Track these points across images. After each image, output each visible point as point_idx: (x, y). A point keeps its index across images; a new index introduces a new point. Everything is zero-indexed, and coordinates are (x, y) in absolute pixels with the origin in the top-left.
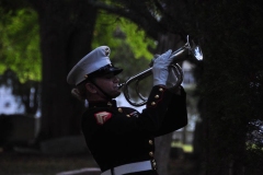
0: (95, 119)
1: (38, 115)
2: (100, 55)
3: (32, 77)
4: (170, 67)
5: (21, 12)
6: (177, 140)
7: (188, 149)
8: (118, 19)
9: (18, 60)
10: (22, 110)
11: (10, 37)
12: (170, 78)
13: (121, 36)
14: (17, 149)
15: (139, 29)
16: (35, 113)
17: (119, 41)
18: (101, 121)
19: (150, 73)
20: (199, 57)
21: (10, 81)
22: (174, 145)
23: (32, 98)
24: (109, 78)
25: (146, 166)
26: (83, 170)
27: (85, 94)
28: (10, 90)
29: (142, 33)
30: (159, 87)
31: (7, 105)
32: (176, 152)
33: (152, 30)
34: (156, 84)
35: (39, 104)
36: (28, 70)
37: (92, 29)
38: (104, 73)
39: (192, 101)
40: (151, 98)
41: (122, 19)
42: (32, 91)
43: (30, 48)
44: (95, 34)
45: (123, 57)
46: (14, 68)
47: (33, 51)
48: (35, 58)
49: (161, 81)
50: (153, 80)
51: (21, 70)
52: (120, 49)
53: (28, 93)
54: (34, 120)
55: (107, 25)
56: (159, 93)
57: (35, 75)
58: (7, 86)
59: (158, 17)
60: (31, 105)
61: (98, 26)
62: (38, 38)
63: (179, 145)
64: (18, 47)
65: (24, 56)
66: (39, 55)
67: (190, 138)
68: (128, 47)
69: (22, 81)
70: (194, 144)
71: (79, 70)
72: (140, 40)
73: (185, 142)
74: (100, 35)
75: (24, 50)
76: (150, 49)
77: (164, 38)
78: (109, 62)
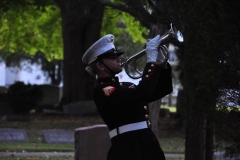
0: (103, 92)
1: (61, 85)
2: (107, 41)
3: (56, 57)
4: (159, 48)
5: (47, 9)
6: (164, 104)
7: (173, 110)
8: (120, 13)
9: (46, 44)
10: (49, 82)
11: (39, 27)
12: (159, 56)
13: (122, 26)
14: (45, 110)
15: (136, 20)
16: (59, 84)
17: (121, 29)
18: (107, 93)
19: (144, 53)
20: (181, 39)
21: (40, 60)
22: (162, 107)
23: (56, 72)
24: (114, 59)
25: (143, 125)
26: (95, 126)
27: (95, 71)
28: (40, 67)
29: (138, 23)
30: (151, 63)
31: (38, 78)
32: (164, 112)
33: (145, 21)
34: (149, 61)
35: (62, 77)
36: (53, 52)
37: (101, 21)
38: (109, 55)
39: (176, 74)
40: (146, 72)
41: (124, 13)
42: (57, 67)
43: (54, 35)
44: (103, 24)
45: (123, 41)
46: (42, 50)
47: (57, 38)
48: (58, 43)
49: (153, 58)
50: (146, 58)
51: (48, 52)
52: (122, 36)
53: (54, 69)
54: (58, 88)
55: (112, 18)
56: (151, 68)
57: (59, 55)
58: (38, 64)
59: (150, 11)
60: (56, 78)
61: (105, 18)
62: (60, 27)
63: (166, 107)
64: (46, 35)
65: (50, 42)
66: (62, 40)
67: (174, 102)
68: (127, 34)
69: (49, 60)
70: (177, 106)
71: (91, 53)
72: (137, 28)
73: (170, 105)
74: (106, 25)
75: (50, 36)
76: (144, 35)
77: (154, 27)
78: (113, 47)
